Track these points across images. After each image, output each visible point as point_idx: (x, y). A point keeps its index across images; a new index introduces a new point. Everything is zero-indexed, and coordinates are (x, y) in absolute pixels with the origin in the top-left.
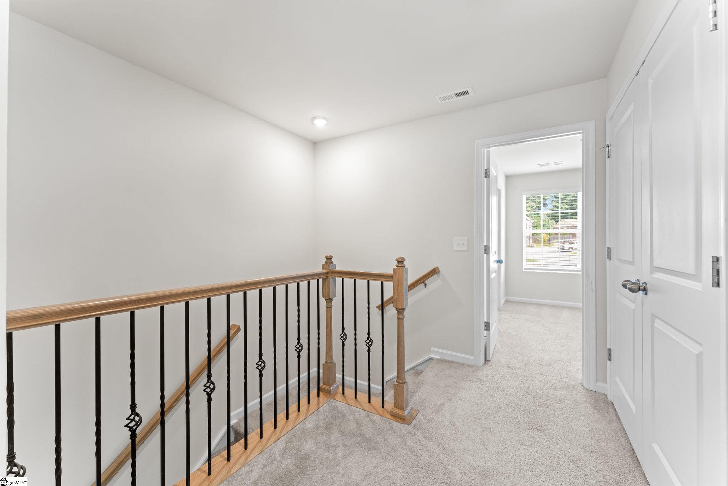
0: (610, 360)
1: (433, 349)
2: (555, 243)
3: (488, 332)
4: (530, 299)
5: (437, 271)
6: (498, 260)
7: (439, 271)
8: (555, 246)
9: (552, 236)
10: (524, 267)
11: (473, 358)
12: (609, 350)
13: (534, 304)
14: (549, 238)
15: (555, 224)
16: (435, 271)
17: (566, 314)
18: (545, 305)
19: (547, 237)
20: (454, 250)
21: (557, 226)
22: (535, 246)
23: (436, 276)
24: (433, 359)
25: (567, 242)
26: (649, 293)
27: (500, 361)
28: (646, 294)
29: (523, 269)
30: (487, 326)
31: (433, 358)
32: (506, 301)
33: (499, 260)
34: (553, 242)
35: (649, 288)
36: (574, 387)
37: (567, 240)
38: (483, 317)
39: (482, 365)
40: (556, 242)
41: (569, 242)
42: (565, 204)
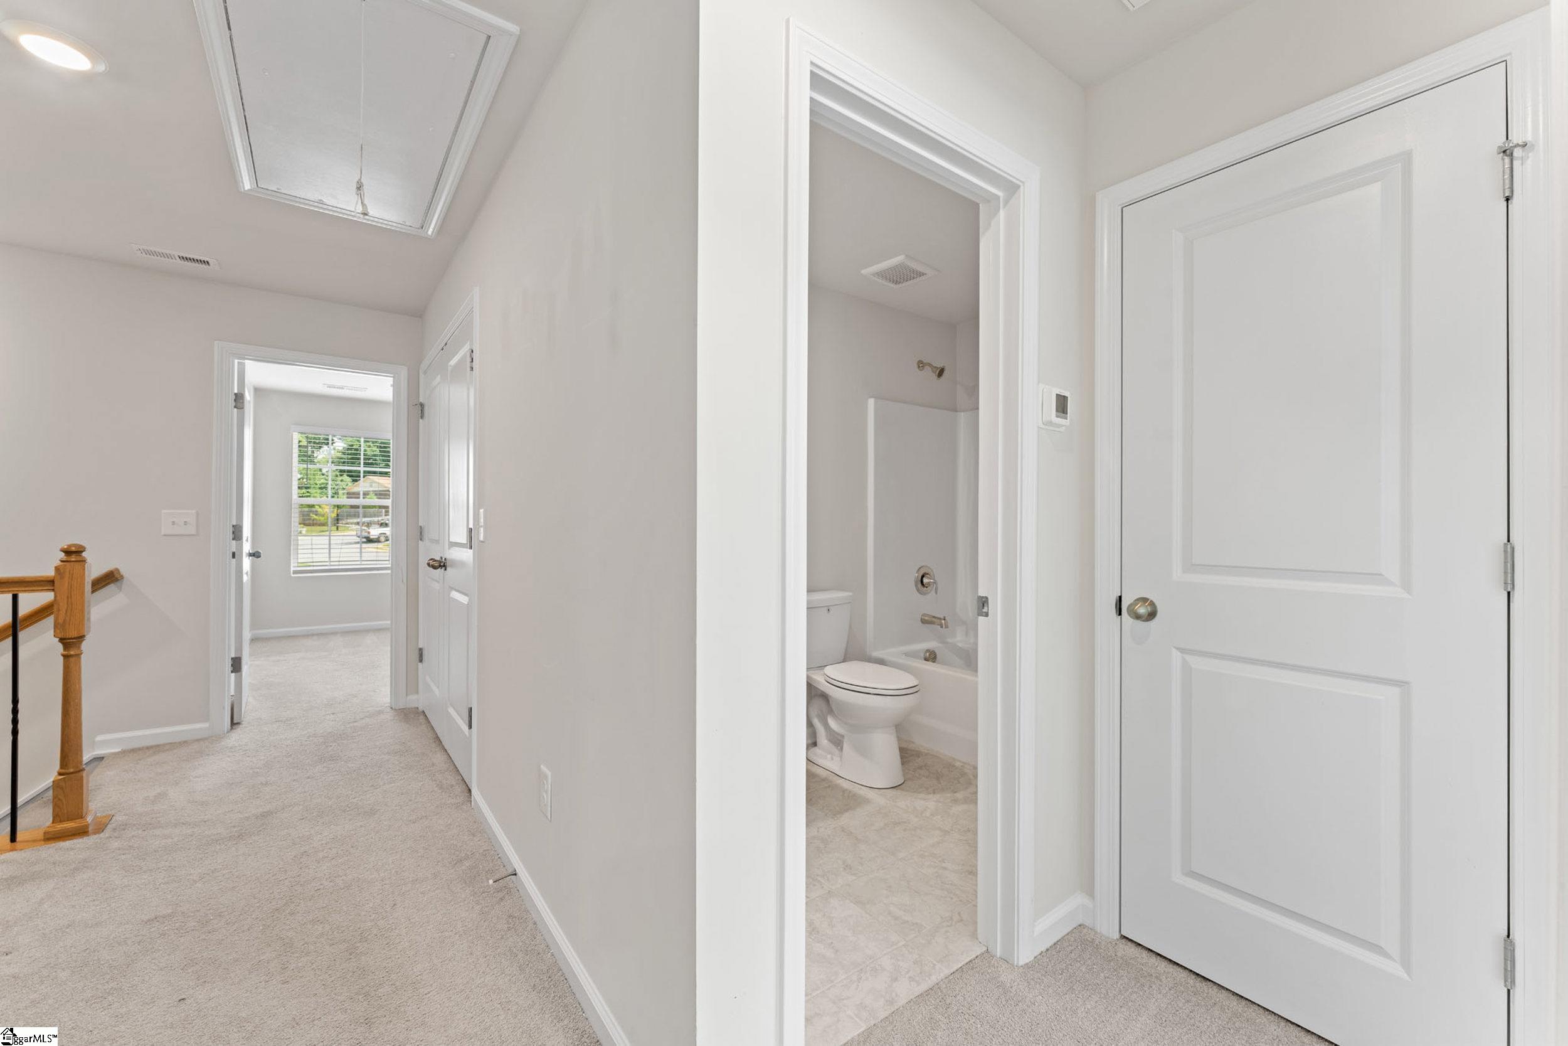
0: (421, 661)
1: (99, 738)
2: (350, 526)
3: (237, 674)
4: (305, 628)
5: (117, 576)
6: (251, 552)
7: (122, 577)
8: (351, 532)
9: (344, 509)
10: (292, 569)
11: (206, 725)
12: (421, 650)
13: (313, 635)
14: (338, 515)
15: (350, 484)
16: (114, 576)
17: (370, 639)
18: (334, 633)
19: (333, 512)
20: (163, 533)
21: (355, 490)
22: (304, 532)
23: (111, 588)
24: (103, 758)
25: (375, 523)
26: (448, 569)
27: (261, 719)
28: (445, 570)
29: (292, 572)
30: (236, 665)
31: (102, 756)
32: (253, 640)
33: (253, 552)
34: (347, 524)
35: (447, 564)
36: (380, 712)
37: (376, 519)
38: (229, 649)
39: (226, 731)
40: (352, 524)
41: (378, 524)
42: (372, 445)
